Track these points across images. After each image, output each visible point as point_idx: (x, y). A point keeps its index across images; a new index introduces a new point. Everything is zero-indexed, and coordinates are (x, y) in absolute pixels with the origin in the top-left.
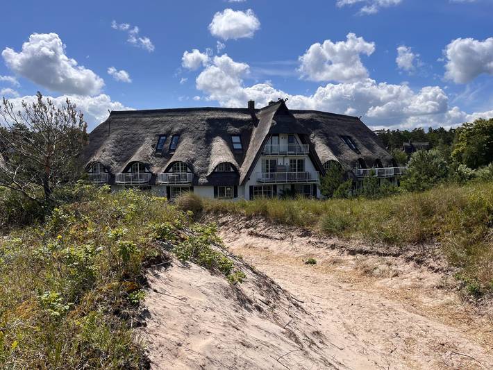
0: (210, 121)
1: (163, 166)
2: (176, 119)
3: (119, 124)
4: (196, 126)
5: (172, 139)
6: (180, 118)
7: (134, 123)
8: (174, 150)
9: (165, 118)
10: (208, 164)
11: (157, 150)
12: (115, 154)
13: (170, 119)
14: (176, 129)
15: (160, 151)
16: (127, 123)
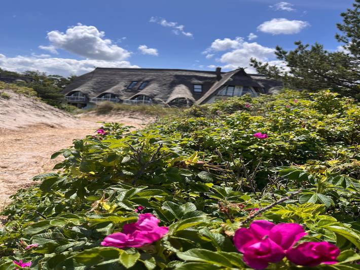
0: (177, 76)
1: (130, 96)
2: (149, 74)
3: (101, 74)
4: (165, 78)
5: (142, 84)
6: (153, 74)
7: (114, 74)
8: (142, 89)
9: (140, 73)
10: (168, 98)
11: (128, 89)
12: (94, 89)
13: (143, 73)
14: (147, 79)
15: (130, 89)
16: (107, 74)
